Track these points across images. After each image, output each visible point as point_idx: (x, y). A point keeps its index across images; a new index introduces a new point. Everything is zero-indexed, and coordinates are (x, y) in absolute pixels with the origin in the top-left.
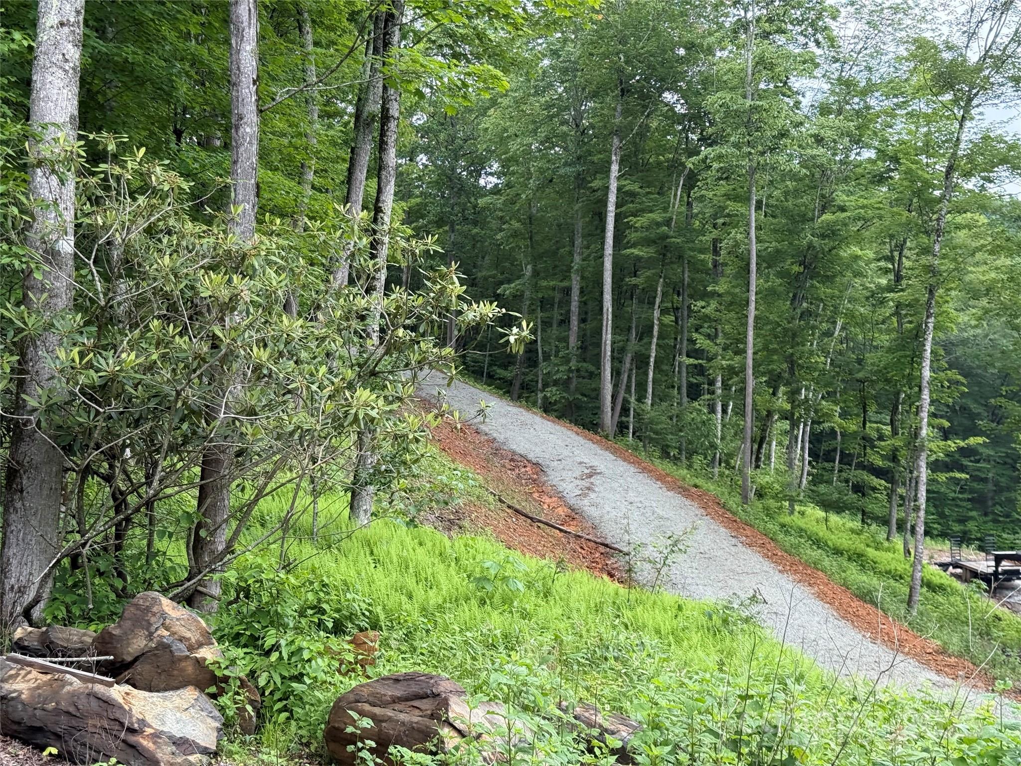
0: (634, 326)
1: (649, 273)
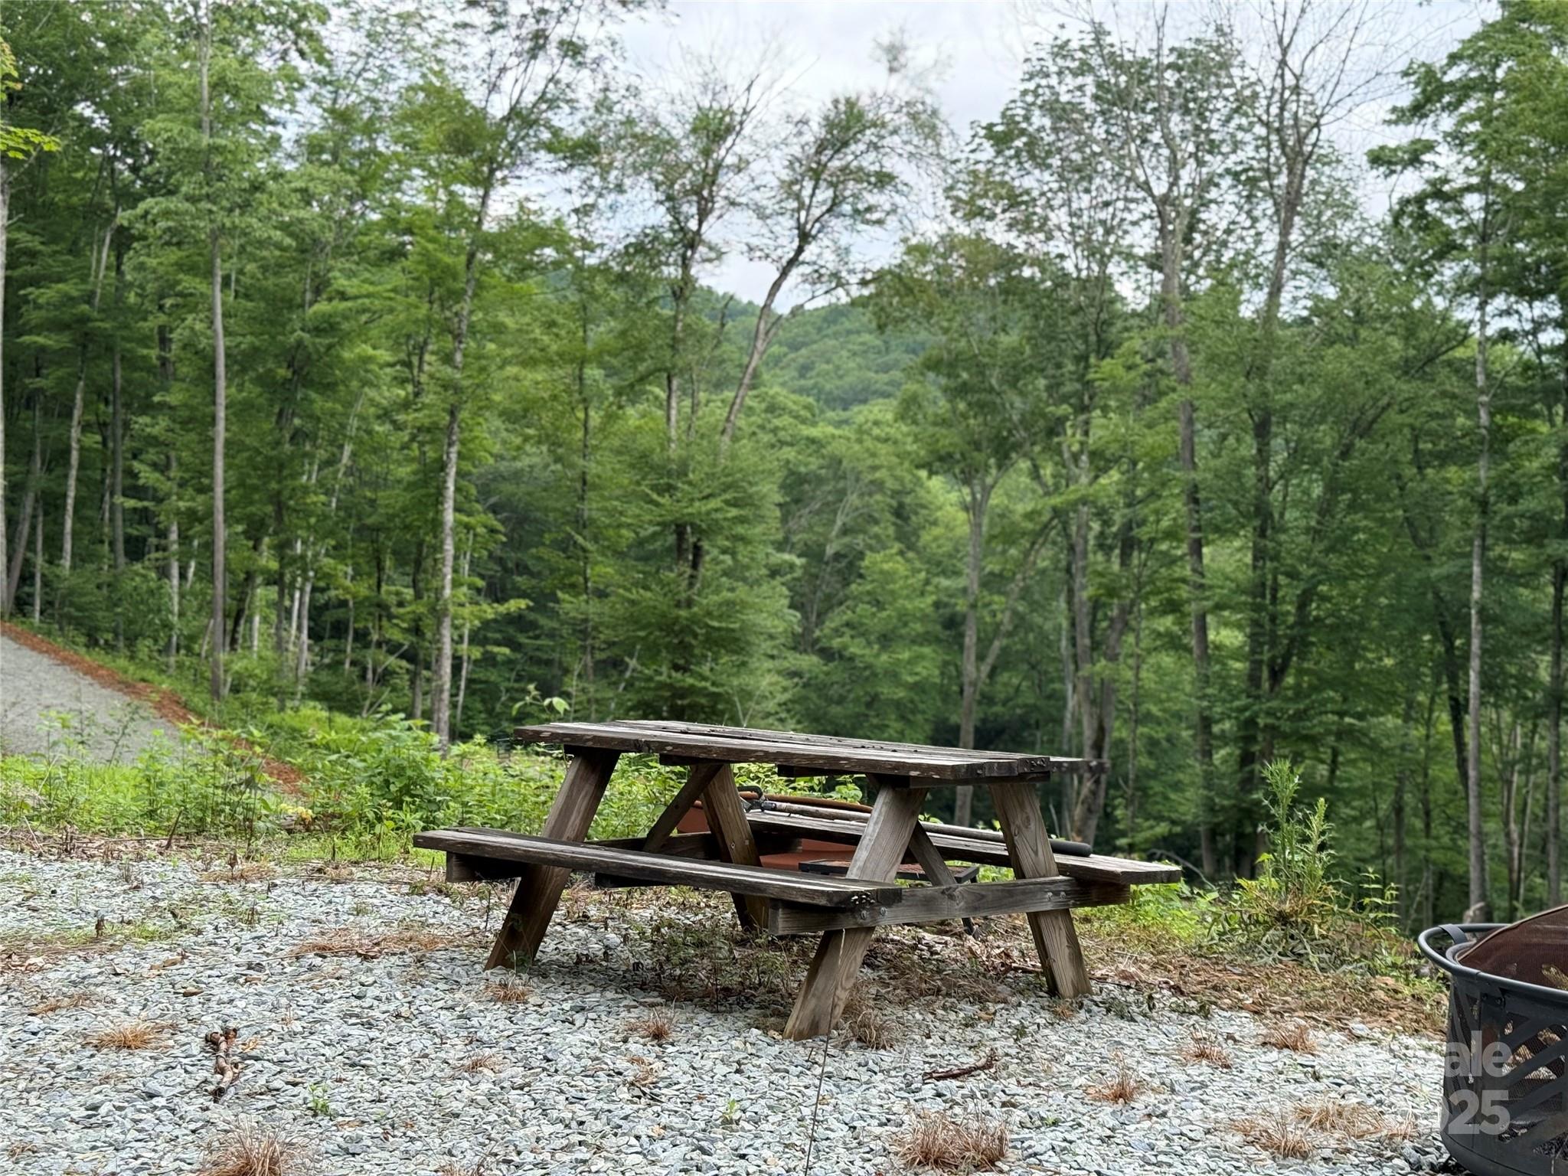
0: (38, 450)
1: (61, 373)
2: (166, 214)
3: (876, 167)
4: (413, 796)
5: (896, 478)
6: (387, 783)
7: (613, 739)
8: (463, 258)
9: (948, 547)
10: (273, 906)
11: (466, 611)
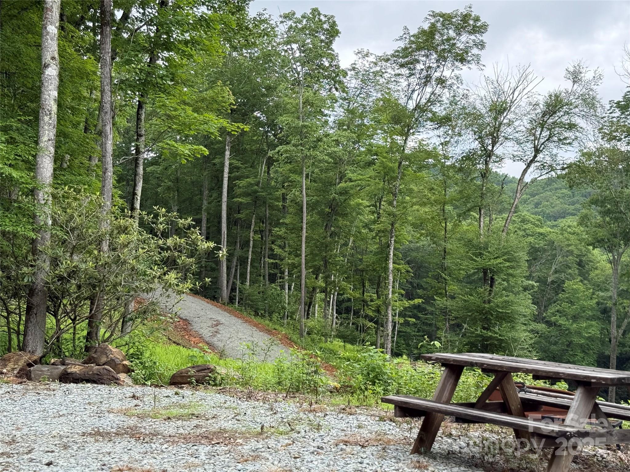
0: (238, 241)
1: (248, 212)
2: (286, 151)
3: (568, 121)
4: (379, 380)
5: (578, 249)
6: (368, 374)
7: (461, 361)
8: (397, 164)
9: (602, 279)
10: (326, 423)
11: (397, 304)
